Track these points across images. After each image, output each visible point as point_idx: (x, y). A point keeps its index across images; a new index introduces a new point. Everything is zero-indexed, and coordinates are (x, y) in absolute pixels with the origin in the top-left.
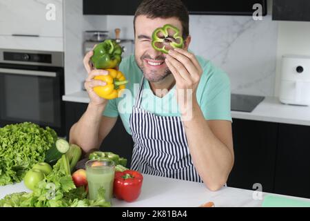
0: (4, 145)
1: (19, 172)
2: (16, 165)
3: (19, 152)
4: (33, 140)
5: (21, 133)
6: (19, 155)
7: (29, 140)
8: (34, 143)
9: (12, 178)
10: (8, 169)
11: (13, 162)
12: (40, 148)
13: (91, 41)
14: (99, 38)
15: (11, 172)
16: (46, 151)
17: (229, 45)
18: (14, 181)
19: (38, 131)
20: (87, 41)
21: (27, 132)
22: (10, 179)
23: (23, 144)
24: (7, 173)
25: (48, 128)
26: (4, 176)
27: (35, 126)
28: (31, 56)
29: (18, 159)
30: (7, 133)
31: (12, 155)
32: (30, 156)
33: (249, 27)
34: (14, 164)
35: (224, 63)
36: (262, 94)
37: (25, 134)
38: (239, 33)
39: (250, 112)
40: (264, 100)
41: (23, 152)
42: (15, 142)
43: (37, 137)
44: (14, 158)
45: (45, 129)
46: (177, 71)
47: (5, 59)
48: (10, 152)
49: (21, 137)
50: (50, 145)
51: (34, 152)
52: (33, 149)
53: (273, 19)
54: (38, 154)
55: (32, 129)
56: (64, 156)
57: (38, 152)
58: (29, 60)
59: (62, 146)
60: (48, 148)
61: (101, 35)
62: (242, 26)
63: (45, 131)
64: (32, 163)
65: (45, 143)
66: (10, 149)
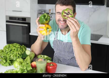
0: (7, 52)
1: (12, 62)
2: (11, 59)
3: (12, 54)
4: (17, 50)
5: (13, 47)
6: (12, 55)
7: (16, 50)
8: (18, 51)
9: (9, 64)
10: (8, 60)
11: (10, 58)
12: (20, 53)
13: (40, 13)
14: (43, 13)
15: (9, 62)
16: (22, 54)
17: (90, 16)
18: (10, 65)
19: (19, 47)
20: (39, 13)
21: (15, 47)
22: (8, 64)
23: (14, 51)
24: (8, 62)
25: (23, 45)
26: (7, 63)
27: (18, 45)
28: (19, 19)
29: (12, 57)
30: (8, 47)
31: (9, 55)
32: (16, 56)
33: (98, 9)
34: (10, 59)
35: (88, 22)
36: (102, 34)
37: (15, 48)
38: (94, 12)
39: (97, 41)
40: (103, 36)
41: (14, 54)
42: (11, 50)
43: (19, 49)
44: (10, 56)
45: (22, 46)
46: (71, 26)
47: (10, 19)
48: (9, 54)
49: (13, 49)
50: (23, 52)
51: (18, 54)
52: (17, 53)
53: (107, 7)
54: (19, 55)
55: (17, 46)
56: (28, 56)
57: (19, 54)
58: (18, 20)
59: (28, 52)
60: (23, 53)
61: (44, 12)
62: (95, 9)
63: (22, 47)
64: (17, 58)
65: (22, 51)
66: (9, 53)
